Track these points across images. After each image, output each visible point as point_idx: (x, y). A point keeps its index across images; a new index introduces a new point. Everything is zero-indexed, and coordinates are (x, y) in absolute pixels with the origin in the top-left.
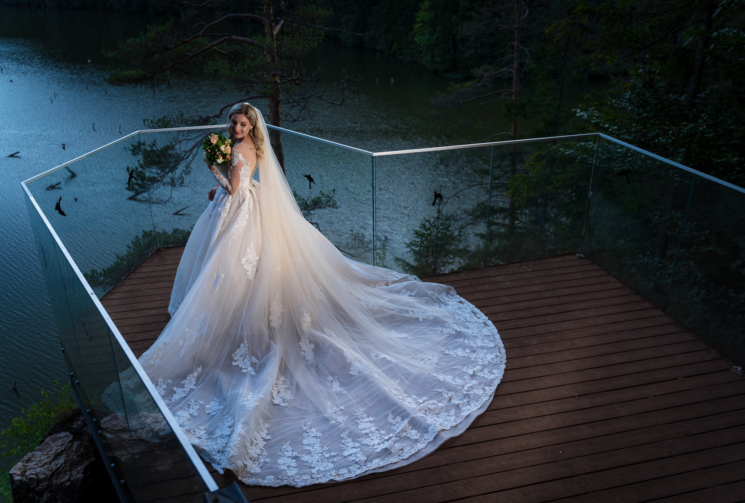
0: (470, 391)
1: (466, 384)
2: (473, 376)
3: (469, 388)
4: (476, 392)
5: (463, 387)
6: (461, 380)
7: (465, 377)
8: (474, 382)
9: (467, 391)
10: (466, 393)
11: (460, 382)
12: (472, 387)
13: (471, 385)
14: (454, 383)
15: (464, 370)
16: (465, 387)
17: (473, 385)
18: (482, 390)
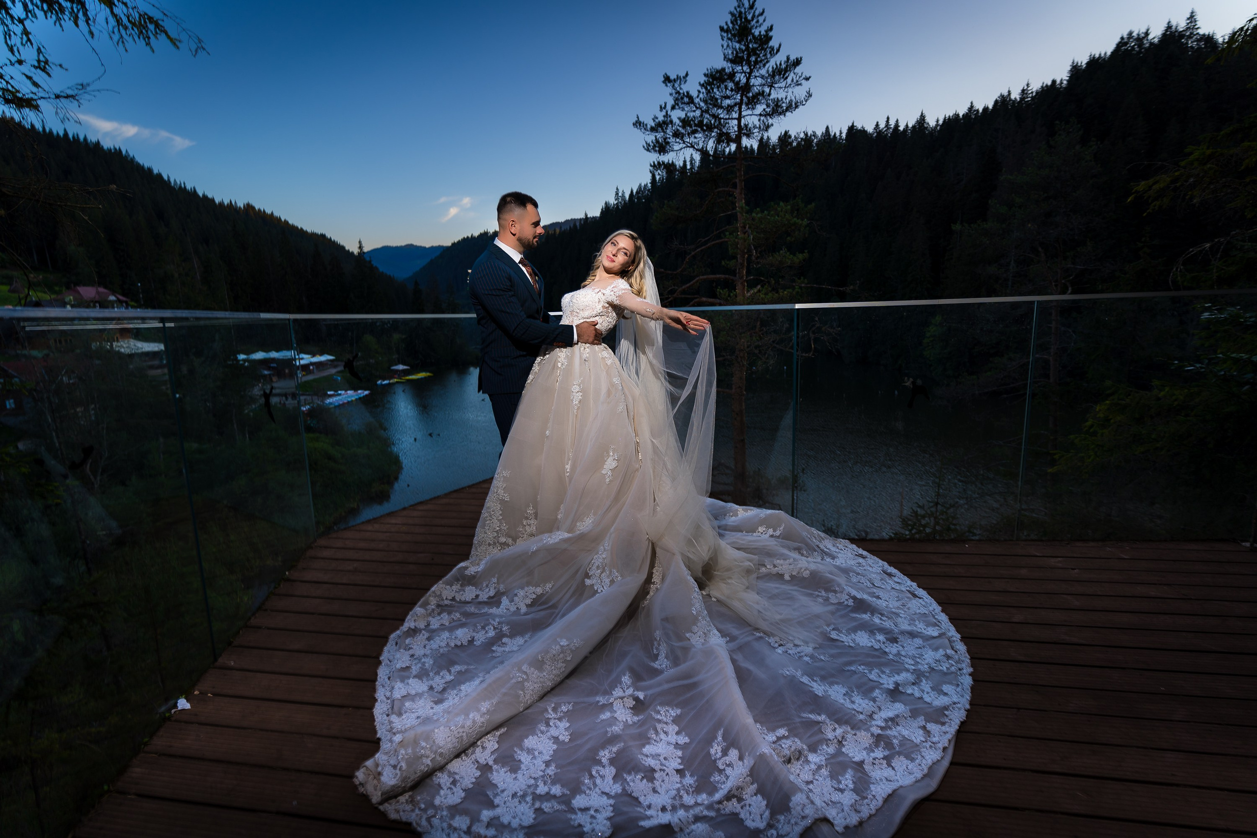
0: (891, 729)
1: (880, 709)
2: (895, 693)
3: (886, 720)
4: (905, 733)
5: (871, 716)
6: (867, 701)
7: (875, 694)
8: (898, 708)
9: (882, 728)
10: (880, 732)
11: (864, 705)
12: (893, 721)
13: (891, 714)
14: (849, 705)
15: (872, 676)
16: (875, 716)
17: (897, 716)
18: (921, 732)
